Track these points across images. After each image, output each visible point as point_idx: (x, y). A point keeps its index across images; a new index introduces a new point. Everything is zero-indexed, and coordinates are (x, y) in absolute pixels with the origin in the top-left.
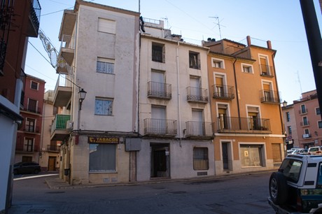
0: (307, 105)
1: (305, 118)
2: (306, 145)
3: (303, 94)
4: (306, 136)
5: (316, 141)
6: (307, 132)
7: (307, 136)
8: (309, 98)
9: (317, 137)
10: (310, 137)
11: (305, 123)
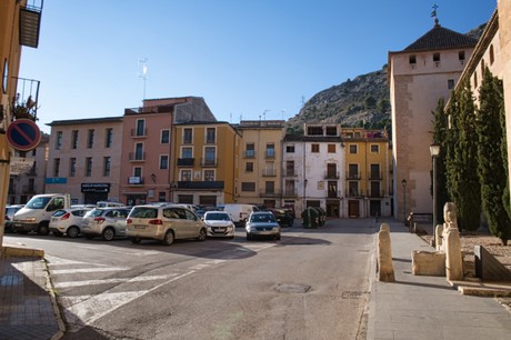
0: (148, 122)
1: (139, 146)
2: (132, 199)
3: (145, 101)
4: (135, 180)
5: (151, 192)
6: (138, 173)
7: (137, 180)
8: (155, 110)
9: (153, 185)
10: (141, 182)
11: (139, 155)
